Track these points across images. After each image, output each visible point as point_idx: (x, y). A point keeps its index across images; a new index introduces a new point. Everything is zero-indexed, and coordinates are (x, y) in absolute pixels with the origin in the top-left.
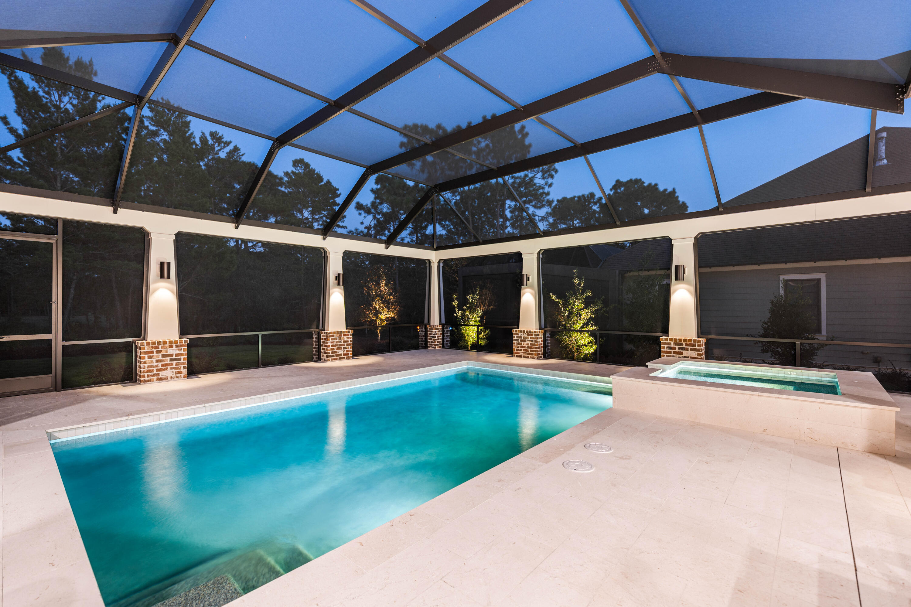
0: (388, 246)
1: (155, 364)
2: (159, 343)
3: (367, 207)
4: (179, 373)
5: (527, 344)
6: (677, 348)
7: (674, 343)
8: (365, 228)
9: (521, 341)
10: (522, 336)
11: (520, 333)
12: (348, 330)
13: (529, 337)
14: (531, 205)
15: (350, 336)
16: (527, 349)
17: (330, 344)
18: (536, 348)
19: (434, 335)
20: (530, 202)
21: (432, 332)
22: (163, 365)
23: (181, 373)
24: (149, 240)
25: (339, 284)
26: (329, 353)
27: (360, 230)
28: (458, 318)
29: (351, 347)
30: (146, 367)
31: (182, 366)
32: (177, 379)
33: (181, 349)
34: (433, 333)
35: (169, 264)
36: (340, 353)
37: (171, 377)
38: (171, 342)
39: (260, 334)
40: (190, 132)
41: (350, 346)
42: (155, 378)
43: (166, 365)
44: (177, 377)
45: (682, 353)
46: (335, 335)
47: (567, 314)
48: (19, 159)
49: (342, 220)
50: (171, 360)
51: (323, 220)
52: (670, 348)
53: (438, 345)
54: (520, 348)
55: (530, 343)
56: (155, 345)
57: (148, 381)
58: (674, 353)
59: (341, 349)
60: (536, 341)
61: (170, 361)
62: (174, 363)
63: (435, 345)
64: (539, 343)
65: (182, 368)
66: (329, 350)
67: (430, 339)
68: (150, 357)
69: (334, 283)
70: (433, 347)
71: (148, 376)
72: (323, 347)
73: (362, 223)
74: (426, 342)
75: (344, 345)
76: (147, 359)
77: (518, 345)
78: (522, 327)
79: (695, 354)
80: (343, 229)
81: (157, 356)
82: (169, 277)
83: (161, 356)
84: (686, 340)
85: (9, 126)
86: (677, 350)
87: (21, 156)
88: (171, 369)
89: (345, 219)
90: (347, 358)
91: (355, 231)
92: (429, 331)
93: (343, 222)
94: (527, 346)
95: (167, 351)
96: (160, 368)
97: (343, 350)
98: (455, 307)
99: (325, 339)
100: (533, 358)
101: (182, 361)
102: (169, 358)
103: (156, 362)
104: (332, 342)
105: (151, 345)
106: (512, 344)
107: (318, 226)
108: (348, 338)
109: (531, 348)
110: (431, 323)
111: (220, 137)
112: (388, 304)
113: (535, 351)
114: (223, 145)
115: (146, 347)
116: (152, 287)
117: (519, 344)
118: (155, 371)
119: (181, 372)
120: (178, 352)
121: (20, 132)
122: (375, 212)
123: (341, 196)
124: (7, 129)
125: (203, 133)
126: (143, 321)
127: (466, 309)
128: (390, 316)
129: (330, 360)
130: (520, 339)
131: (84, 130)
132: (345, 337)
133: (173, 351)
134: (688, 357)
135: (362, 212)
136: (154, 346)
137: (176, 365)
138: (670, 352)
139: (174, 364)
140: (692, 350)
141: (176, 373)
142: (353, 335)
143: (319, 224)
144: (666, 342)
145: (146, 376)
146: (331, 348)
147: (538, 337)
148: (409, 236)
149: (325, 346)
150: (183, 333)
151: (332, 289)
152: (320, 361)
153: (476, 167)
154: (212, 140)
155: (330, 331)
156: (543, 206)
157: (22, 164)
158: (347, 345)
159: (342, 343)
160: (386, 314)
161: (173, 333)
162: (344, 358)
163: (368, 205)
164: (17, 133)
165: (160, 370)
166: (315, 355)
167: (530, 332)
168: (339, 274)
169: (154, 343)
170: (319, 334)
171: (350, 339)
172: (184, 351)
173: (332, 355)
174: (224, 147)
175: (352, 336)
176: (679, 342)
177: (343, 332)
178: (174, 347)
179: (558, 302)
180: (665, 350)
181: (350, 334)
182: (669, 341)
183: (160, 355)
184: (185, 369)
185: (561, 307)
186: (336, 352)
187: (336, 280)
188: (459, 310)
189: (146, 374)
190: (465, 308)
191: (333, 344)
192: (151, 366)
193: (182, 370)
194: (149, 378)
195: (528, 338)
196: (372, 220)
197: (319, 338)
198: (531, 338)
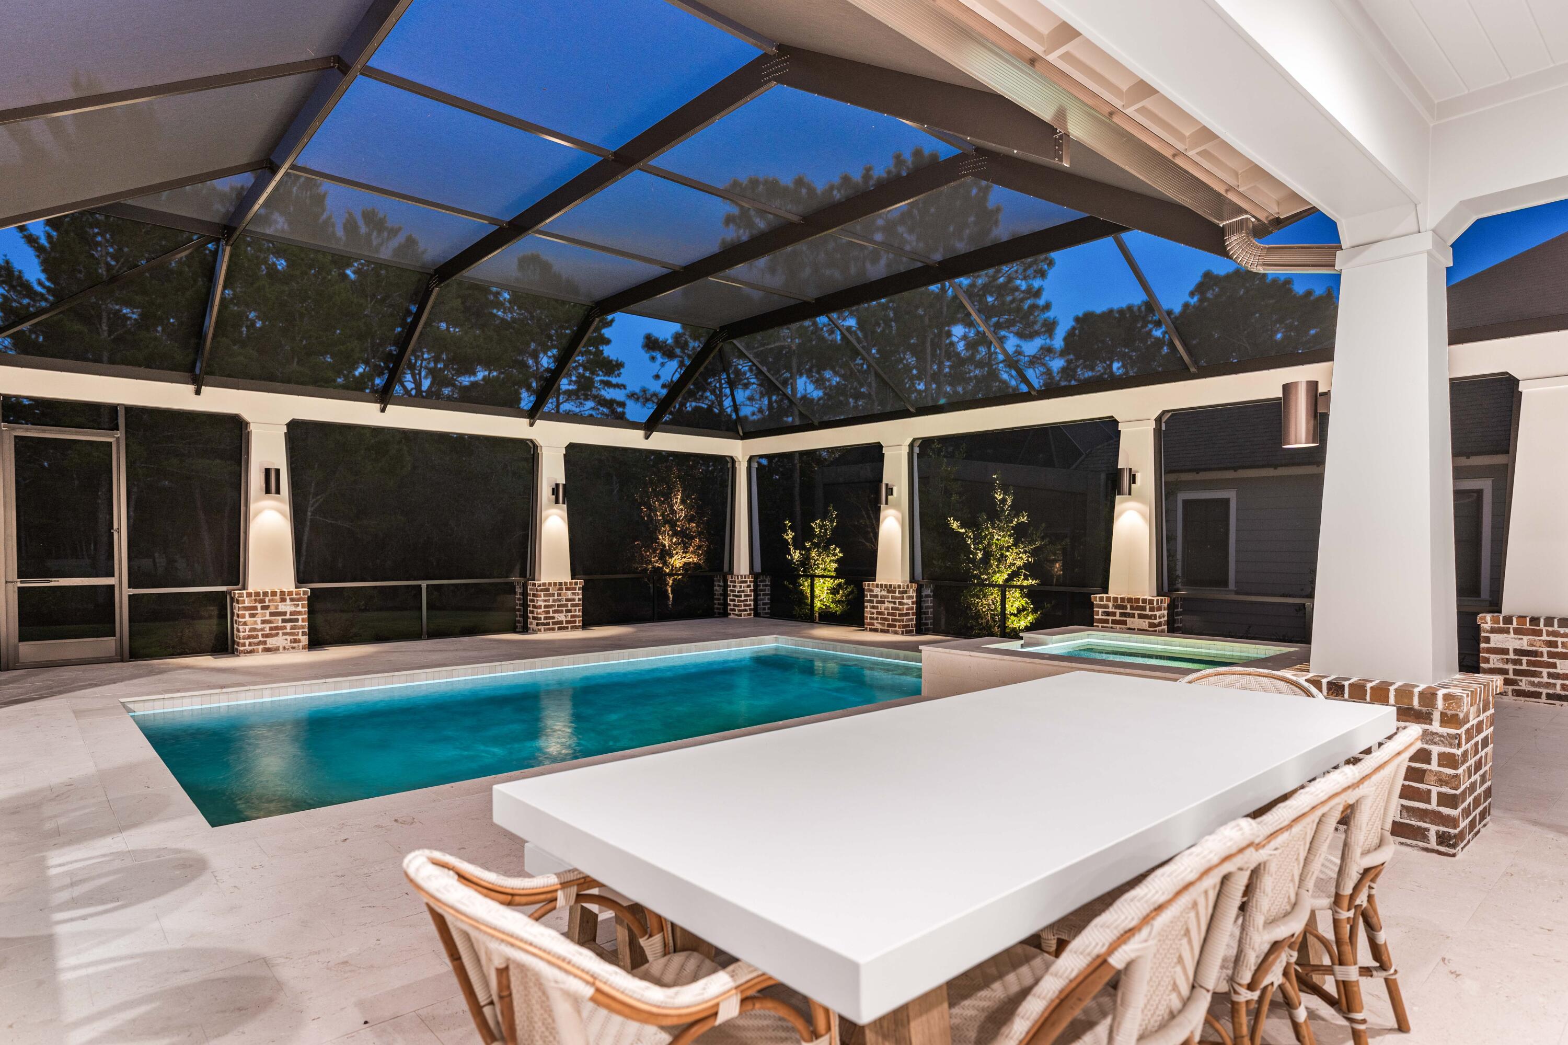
0: (649, 433)
1: (259, 626)
2: (265, 594)
3: (666, 345)
4: (295, 641)
5: (887, 609)
6: (1118, 614)
7: (1113, 605)
8: (664, 386)
9: (878, 602)
10: (879, 593)
11: (875, 589)
12: (574, 581)
13: (890, 595)
14: (1012, 332)
15: (577, 591)
16: (886, 616)
17: (543, 604)
18: (900, 615)
19: (739, 592)
20: (1008, 325)
21: (734, 586)
22: (271, 629)
23: (299, 641)
24: (248, 434)
25: (557, 502)
26: (540, 619)
27: (651, 392)
28: (794, 563)
29: (579, 610)
30: (247, 630)
31: (300, 631)
32: (294, 651)
33: (298, 605)
34: (737, 589)
35: (278, 471)
36: (560, 619)
37: (284, 648)
38: (282, 593)
39: (424, 584)
40: (325, 216)
41: (577, 608)
42: (261, 647)
43: (277, 628)
44: (293, 648)
45: (1125, 623)
46: (551, 588)
47: (981, 556)
48: (40, 283)
49: (616, 373)
50: (284, 621)
51: (579, 373)
52: (1108, 614)
53: (746, 610)
54: (875, 616)
55: (891, 605)
56: (260, 597)
57: (251, 652)
58: (1114, 622)
59: (562, 612)
60: (900, 603)
61: (282, 622)
62: (289, 625)
63: (740, 611)
64: (905, 607)
65: (300, 634)
66: (540, 614)
67: (732, 600)
68: (252, 616)
69: (549, 500)
70: (737, 615)
71: (250, 644)
72: (531, 609)
73: (657, 377)
74: (726, 605)
75: (566, 606)
76: (247, 619)
77: (873, 610)
78: (881, 578)
79: (1144, 624)
80: (617, 390)
81: (262, 614)
82: (278, 491)
83: (268, 614)
84: (1131, 599)
85: (25, 233)
86: (1118, 618)
87: (43, 277)
88: (284, 634)
89: (622, 370)
90: (572, 627)
91: (641, 394)
92: (730, 586)
93: (619, 375)
94: (886, 611)
95: (277, 607)
96: (268, 632)
97: (564, 613)
98: (789, 544)
99: (534, 595)
100: (896, 633)
101: (300, 623)
102: (280, 618)
103: (262, 623)
104: (545, 601)
105: (253, 598)
106: (863, 607)
107: (569, 384)
108: (574, 594)
109: (893, 614)
110: (735, 572)
111: (380, 219)
112: (685, 538)
113: (899, 621)
114: (385, 234)
115: (247, 600)
116: (253, 507)
117: (873, 607)
118: (260, 637)
119: (300, 639)
120: (293, 609)
121: (43, 241)
122: (681, 354)
123: (614, 324)
124: (23, 238)
125: (350, 214)
126: (242, 560)
127: (810, 548)
128: (691, 560)
129: (543, 630)
130: (875, 599)
131: (143, 230)
132: (569, 592)
133: (287, 607)
134: (1134, 629)
135: (658, 355)
136: (258, 598)
137: (292, 628)
138: (1107, 621)
139: (288, 628)
140: (1140, 616)
141: (291, 642)
142: (584, 589)
143: (571, 381)
144: (1102, 603)
145: (247, 644)
146: (543, 609)
147: (905, 595)
148: (748, 403)
149: (534, 607)
150: (301, 578)
151: (547, 509)
152: (527, 631)
153: (888, 258)
154: (367, 224)
155: (542, 582)
156: (1036, 334)
157: (43, 291)
158: (573, 605)
159: (564, 602)
160: (685, 557)
161: (285, 579)
162: (567, 628)
163: (667, 340)
164: (38, 243)
165: (267, 636)
166: (519, 622)
167: (891, 586)
168: (557, 485)
169: (257, 594)
170: (525, 587)
171: (578, 596)
172: (302, 607)
173: (545, 621)
174: (389, 238)
175: (580, 591)
176: (1120, 604)
177: (566, 583)
178: (288, 600)
179: (963, 533)
180: (1100, 617)
181: (577, 587)
182: (1105, 602)
183: (268, 612)
184: (305, 635)
185: (969, 542)
186: (553, 618)
187: (553, 494)
188: (795, 549)
189: (247, 642)
190: (808, 545)
191: (547, 603)
192: (254, 630)
193: (300, 637)
194: (251, 648)
195: (888, 598)
196: (676, 371)
197: (525, 594)
198: (892, 598)
